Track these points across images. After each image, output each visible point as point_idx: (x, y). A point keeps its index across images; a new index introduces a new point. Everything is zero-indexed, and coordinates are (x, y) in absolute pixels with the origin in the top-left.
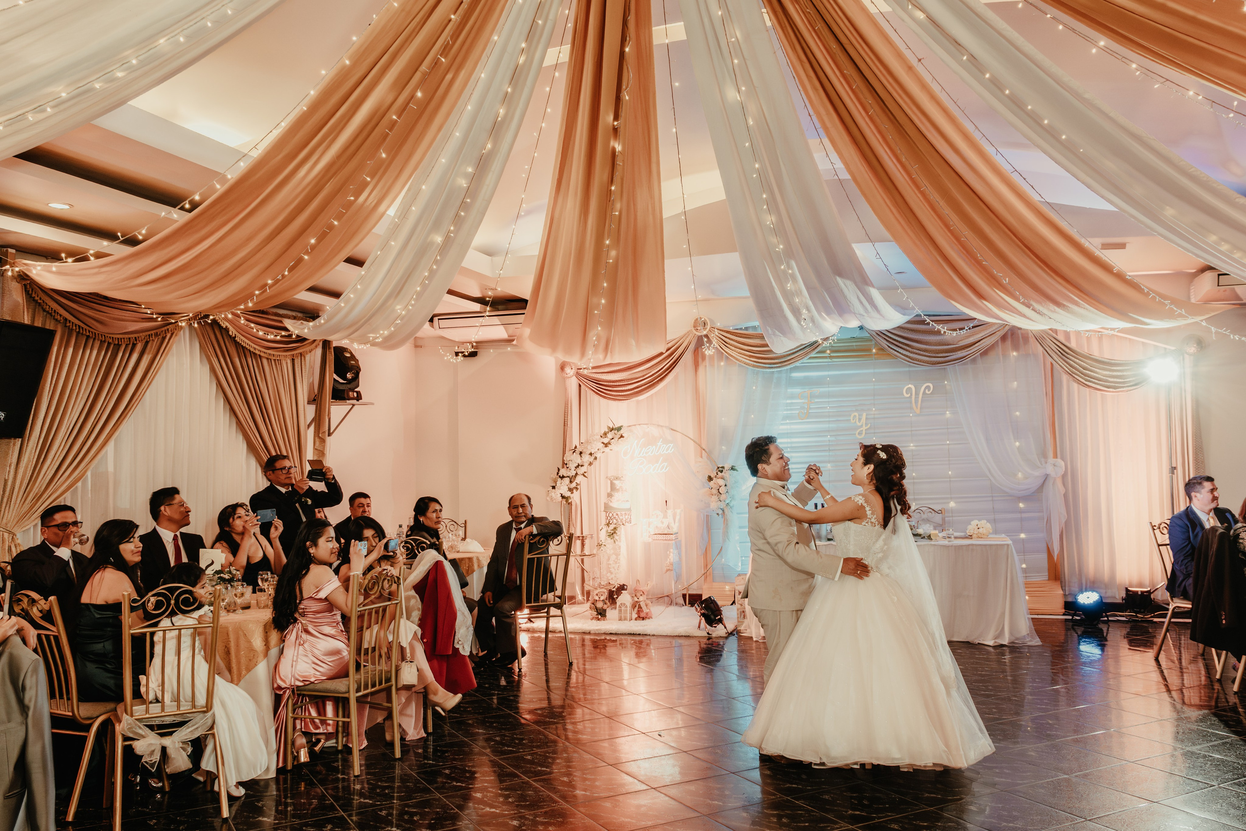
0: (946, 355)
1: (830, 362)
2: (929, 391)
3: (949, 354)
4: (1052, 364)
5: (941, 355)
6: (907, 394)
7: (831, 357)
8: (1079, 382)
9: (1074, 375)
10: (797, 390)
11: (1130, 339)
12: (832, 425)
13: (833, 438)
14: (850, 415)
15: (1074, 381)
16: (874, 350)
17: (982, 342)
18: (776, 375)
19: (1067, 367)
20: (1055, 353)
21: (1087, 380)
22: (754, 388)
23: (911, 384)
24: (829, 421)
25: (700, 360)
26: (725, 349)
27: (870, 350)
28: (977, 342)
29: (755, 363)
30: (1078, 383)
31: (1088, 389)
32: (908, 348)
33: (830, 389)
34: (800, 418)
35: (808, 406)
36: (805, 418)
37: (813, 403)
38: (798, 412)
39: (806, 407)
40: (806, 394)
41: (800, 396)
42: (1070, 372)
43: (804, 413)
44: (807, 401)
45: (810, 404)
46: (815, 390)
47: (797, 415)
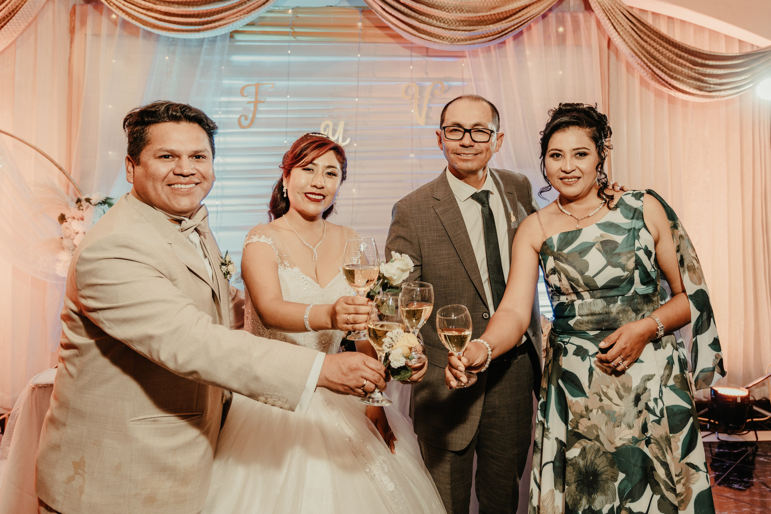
0: (472, 28)
1: (292, 41)
3: (475, 28)
5: (465, 28)
9: (655, 69)
10: (239, 83)
14: (320, 125)
17: (525, 11)
19: (645, 56)
21: (672, 77)
24: (286, 132)
25: (77, 24)
27: (355, 26)
28: (517, 13)
30: (659, 82)
32: (413, 14)
33: (292, 83)
34: (241, 126)
35: (256, 107)
36: (249, 126)
37: (264, 102)
38: (238, 116)
39: (252, 109)
40: (253, 89)
41: (242, 92)
42: (649, 64)
43: (246, 119)
44: (254, 100)
45: (259, 105)
46: (268, 85)
47: (237, 121)
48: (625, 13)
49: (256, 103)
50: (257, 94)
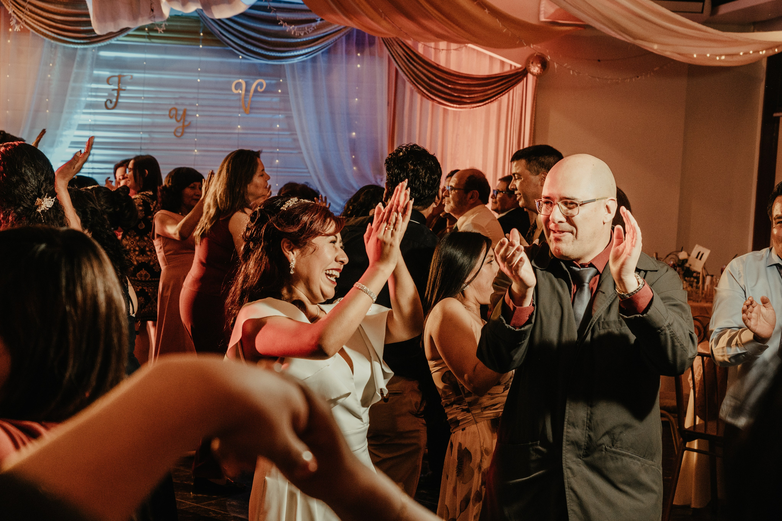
0: (286, 49)
1: (148, 43)
2: (261, 88)
4: (397, 71)
6: (236, 89)
7: (150, 37)
8: (423, 94)
9: (419, 86)
10: (106, 73)
11: (478, 51)
12: (146, 120)
13: (146, 136)
15: (419, 93)
16: (202, 34)
17: (325, 38)
18: (79, 53)
20: (402, 59)
21: (431, 93)
22: (51, 65)
23: (242, 78)
24: (142, 114)
26: (18, 13)
27: (198, 33)
29: (56, 36)
30: (422, 96)
31: (430, 103)
33: (147, 76)
34: (107, 108)
35: (118, 94)
36: (113, 108)
37: (124, 90)
38: (105, 100)
39: (116, 95)
40: (116, 79)
41: (108, 81)
42: (415, 82)
43: (111, 102)
44: (116, 87)
45: (121, 92)
46: (128, 75)
47: (104, 104)
48: (401, 44)
49: (119, 90)
50: (119, 82)
